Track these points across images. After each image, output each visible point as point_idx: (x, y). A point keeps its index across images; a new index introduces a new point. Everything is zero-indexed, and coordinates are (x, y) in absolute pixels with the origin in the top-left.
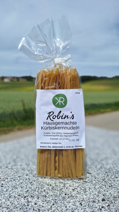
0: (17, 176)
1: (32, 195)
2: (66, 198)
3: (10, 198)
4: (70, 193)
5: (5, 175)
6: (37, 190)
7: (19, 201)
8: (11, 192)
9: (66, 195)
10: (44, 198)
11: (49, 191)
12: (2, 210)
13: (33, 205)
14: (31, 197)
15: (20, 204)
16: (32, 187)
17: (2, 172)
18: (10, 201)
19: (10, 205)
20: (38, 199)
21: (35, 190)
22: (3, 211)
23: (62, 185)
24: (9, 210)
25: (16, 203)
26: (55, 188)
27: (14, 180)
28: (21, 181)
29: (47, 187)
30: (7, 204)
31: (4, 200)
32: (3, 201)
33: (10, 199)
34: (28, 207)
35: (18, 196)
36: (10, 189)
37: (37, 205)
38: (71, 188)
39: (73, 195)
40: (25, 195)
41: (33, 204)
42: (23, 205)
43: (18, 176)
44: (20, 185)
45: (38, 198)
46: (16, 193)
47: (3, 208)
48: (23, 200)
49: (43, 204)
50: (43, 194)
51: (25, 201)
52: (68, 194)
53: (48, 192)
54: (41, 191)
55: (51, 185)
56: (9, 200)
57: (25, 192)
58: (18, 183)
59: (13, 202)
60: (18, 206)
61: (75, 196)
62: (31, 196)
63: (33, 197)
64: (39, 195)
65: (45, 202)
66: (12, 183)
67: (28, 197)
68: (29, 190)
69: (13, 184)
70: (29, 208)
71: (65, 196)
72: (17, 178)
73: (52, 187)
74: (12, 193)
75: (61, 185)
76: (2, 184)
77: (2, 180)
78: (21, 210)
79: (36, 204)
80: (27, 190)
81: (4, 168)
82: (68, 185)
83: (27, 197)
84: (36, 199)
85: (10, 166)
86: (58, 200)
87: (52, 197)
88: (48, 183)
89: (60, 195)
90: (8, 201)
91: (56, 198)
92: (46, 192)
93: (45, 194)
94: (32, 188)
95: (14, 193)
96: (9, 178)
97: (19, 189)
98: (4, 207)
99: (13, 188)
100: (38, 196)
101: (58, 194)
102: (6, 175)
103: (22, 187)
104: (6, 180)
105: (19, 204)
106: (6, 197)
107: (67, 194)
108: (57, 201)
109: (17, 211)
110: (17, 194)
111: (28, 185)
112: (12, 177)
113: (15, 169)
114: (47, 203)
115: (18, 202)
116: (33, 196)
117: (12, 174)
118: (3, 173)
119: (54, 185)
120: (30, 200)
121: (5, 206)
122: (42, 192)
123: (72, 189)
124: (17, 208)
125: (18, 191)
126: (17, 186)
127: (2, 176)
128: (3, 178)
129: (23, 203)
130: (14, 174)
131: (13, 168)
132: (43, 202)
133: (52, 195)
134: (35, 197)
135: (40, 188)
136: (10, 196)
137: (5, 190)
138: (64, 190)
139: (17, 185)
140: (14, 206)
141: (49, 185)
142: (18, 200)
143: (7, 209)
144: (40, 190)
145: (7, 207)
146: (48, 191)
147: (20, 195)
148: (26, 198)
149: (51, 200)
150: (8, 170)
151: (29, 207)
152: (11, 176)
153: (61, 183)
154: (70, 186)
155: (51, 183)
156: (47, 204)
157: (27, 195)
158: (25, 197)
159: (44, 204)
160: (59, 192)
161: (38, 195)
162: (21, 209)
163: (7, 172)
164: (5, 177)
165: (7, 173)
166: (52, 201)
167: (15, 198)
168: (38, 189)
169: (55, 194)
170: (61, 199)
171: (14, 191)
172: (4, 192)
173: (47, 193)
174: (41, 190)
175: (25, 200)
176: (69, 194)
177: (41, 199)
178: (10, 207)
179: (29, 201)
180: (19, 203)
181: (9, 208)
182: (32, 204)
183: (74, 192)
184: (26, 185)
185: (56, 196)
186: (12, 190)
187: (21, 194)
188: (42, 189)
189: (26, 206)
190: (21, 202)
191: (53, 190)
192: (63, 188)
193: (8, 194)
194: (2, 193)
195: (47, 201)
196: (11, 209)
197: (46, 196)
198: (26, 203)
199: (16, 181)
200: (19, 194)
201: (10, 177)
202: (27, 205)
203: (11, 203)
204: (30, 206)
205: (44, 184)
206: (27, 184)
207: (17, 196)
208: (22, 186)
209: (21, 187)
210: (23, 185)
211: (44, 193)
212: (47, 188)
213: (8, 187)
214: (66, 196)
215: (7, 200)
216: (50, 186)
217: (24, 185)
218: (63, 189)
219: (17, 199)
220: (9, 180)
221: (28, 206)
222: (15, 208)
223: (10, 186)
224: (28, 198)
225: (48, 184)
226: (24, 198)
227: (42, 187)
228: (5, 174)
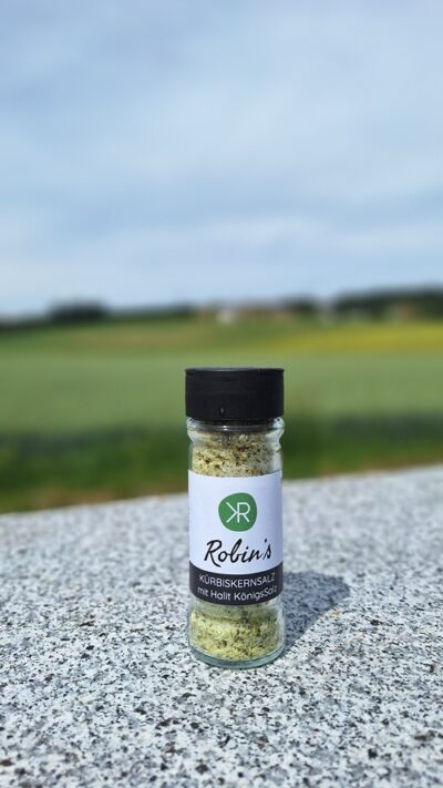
0: (162, 627)
1: (198, 719)
2: (370, 774)
3: (99, 713)
4: (400, 755)
5: (117, 614)
6: (228, 703)
7: (131, 736)
8: (111, 689)
9: (372, 754)
10: (254, 746)
11: (289, 718)
12: (40, 760)
13: (188, 773)
14: (190, 728)
15: (131, 750)
16: (212, 683)
17: (110, 600)
18: (92, 726)
19: (87, 743)
20: (221, 745)
21: (223, 700)
22: (46, 763)
23: (367, 703)
24: (70, 766)
25: (115, 742)
26: (322, 708)
27: (145, 639)
28: (171, 649)
29: (285, 698)
30: (73, 736)
31: (68, 718)
32: (62, 718)
33: (96, 720)
34: (160, 774)
35: (137, 710)
36: (112, 673)
37: (206, 776)
38: (408, 725)
39: (417, 766)
40: (167, 716)
41: (190, 764)
42: (142, 757)
43: (167, 624)
44: (163, 665)
45: (224, 739)
46: (132, 695)
47: (49, 750)
48: (148, 736)
49: (241, 775)
50: (254, 728)
51: (156, 740)
52: (389, 755)
53: (283, 721)
54: (249, 710)
55: (302, 693)
56: (88, 721)
57: (175, 699)
58: (154, 656)
59: (102, 735)
60: (116, 756)
61: (429, 773)
62: (195, 725)
63: (201, 731)
64: (235, 727)
65: (254, 772)
66: (133, 648)
67: (177, 727)
68: (192, 693)
69: (134, 656)
70: (167, 780)
71: (367, 761)
72: (158, 631)
73: (306, 702)
74: (113, 694)
75: (360, 702)
76: (90, 648)
77: (95, 632)
78: (125, 780)
79: (202, 769)
80: (183, 691)
81: (121, 587)
82: (393, 707)
83: (172, 726)
84: (211, 743)
85: (146, 584)
86: (326, 773)
87: (294, 750)
88: (290, 679)
89: (342, 748)
90: (85, 723)
91: (316, 763)
92: (272, 722)
93: (264, 728)
94: (211, 690)
95: (123, 695)
96: (127, 627)
97: (151, 683)
98: (56, 748)
99: (126, 672)
100: (228, 731)
101: (330, 746)
102: (120, 616)
103: (166, 677)
104: (113, 635)
105: (125, 749)
106: (81, 703)
107: (380, 753)
108: (317, 777)
109: (104, 783)
110: (132, 699)
111: (196, 670)
112: (139, 626)
113: (165, 598)
114: (263, 776)
115: (123, 738)
116: (201, 726)
117: (144, 613)
118: (112, 603)
119: (319, 696)
120: (182, 740)
121: (60, 744)
122: (252, 715)
123: (413, 733)
124: (109, 765)
125: (140, 691)
126: (147, 669)
127: (101, 613)
128: (104, 626)
129: (144, 751)
130: (154, 613)
131: (157, 589)
132: (240, 769)
133: (295, 743)
134: (208, 732)
135: (249, 697)
136: (101, 703)
137: (91, 673)
138: (367, 729)
139: (146, 663)
140: (101, 753)
141: (296, 689)
142: (125, 732)
143: (63, 757)
144: (247, 704)
145: (69, 749)
146: (284, 716)
147: (146, 709)
148: (164, 730)
149: (284, 766)
150: (135, 595)
151: (166, 773)
152: (136, 620)
153: (361, 690)
154: (406, 715)
155: (306, 683)
156: (260, 780)
157: (177, 714)
158: (165, 724)
159: (243, 780)
160: (336, 734)
161: (228, 727)
162: (124, 774)
163: (129, 604)
164: (112, 621)
165: (127, 607)
166: (292, 772)
167: (119, 715)
168: (235, 696)
169: (313, 741)
170: (340, 773)
171: (125, 684)
172: (82, 683)
173: (278, 724)
174: (249, 706)
175: (159, 735)
176: (395, 757)
177: (235, 752)
178: (79, 754)
179: (177, 747)
180: (126, 743)
181: (75, 756)
182: (182, 766)
183: (424, 753)
184: (186, 668)
185: (319, 751)
186: (118, 682)
187: (152, 705)
188: (255, 703)
189: (155, 765)
190: (139, 742)
191: (309, 720)
192: (366, 717)
193: (98, 692)
194: (73, 686)
195: (263, 766)
196: (82, 768)
197: (264, 739)
198: (158, 753)
199: (152, 647)
200: (143, 703)
201: (133, 623)
202: (159, 761)
203: (92, 734)
204: (174, 771)
205: (272, 681)
206: (191, 665)
207: (129, 709)
208: (169, 673)
209: (164, 673)
210: (176, 668)
211: (259, 725)
212: (281, 700)
213: (109, 663)
214: (375, 762)
215: (80, 719)
216: (297, 695)
217: (181, 666)
218: (361, 721)
219: (124, 722)
220: (123, 634)
221: (164, 768)
222: (102, 764)
223: (118, 662)
224: (174, 731)
225: (290, 684)
226: (157, 728)
227: (259, 693)
228: (115, 611)
